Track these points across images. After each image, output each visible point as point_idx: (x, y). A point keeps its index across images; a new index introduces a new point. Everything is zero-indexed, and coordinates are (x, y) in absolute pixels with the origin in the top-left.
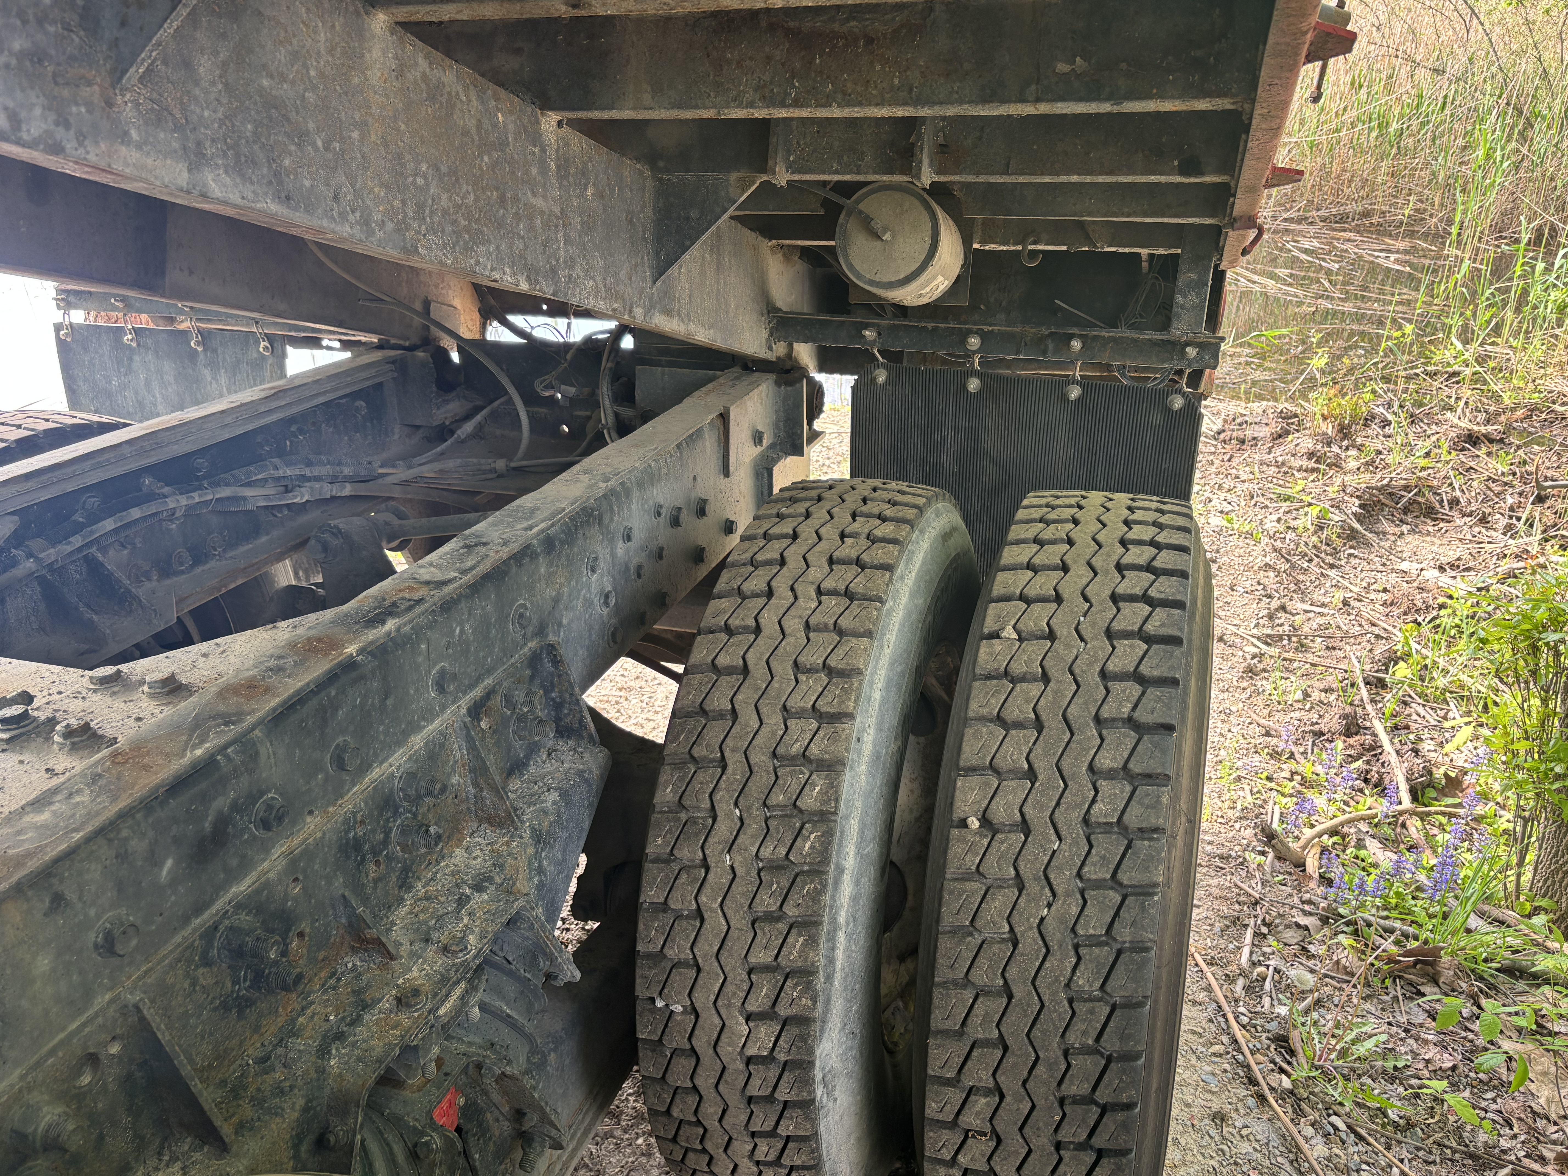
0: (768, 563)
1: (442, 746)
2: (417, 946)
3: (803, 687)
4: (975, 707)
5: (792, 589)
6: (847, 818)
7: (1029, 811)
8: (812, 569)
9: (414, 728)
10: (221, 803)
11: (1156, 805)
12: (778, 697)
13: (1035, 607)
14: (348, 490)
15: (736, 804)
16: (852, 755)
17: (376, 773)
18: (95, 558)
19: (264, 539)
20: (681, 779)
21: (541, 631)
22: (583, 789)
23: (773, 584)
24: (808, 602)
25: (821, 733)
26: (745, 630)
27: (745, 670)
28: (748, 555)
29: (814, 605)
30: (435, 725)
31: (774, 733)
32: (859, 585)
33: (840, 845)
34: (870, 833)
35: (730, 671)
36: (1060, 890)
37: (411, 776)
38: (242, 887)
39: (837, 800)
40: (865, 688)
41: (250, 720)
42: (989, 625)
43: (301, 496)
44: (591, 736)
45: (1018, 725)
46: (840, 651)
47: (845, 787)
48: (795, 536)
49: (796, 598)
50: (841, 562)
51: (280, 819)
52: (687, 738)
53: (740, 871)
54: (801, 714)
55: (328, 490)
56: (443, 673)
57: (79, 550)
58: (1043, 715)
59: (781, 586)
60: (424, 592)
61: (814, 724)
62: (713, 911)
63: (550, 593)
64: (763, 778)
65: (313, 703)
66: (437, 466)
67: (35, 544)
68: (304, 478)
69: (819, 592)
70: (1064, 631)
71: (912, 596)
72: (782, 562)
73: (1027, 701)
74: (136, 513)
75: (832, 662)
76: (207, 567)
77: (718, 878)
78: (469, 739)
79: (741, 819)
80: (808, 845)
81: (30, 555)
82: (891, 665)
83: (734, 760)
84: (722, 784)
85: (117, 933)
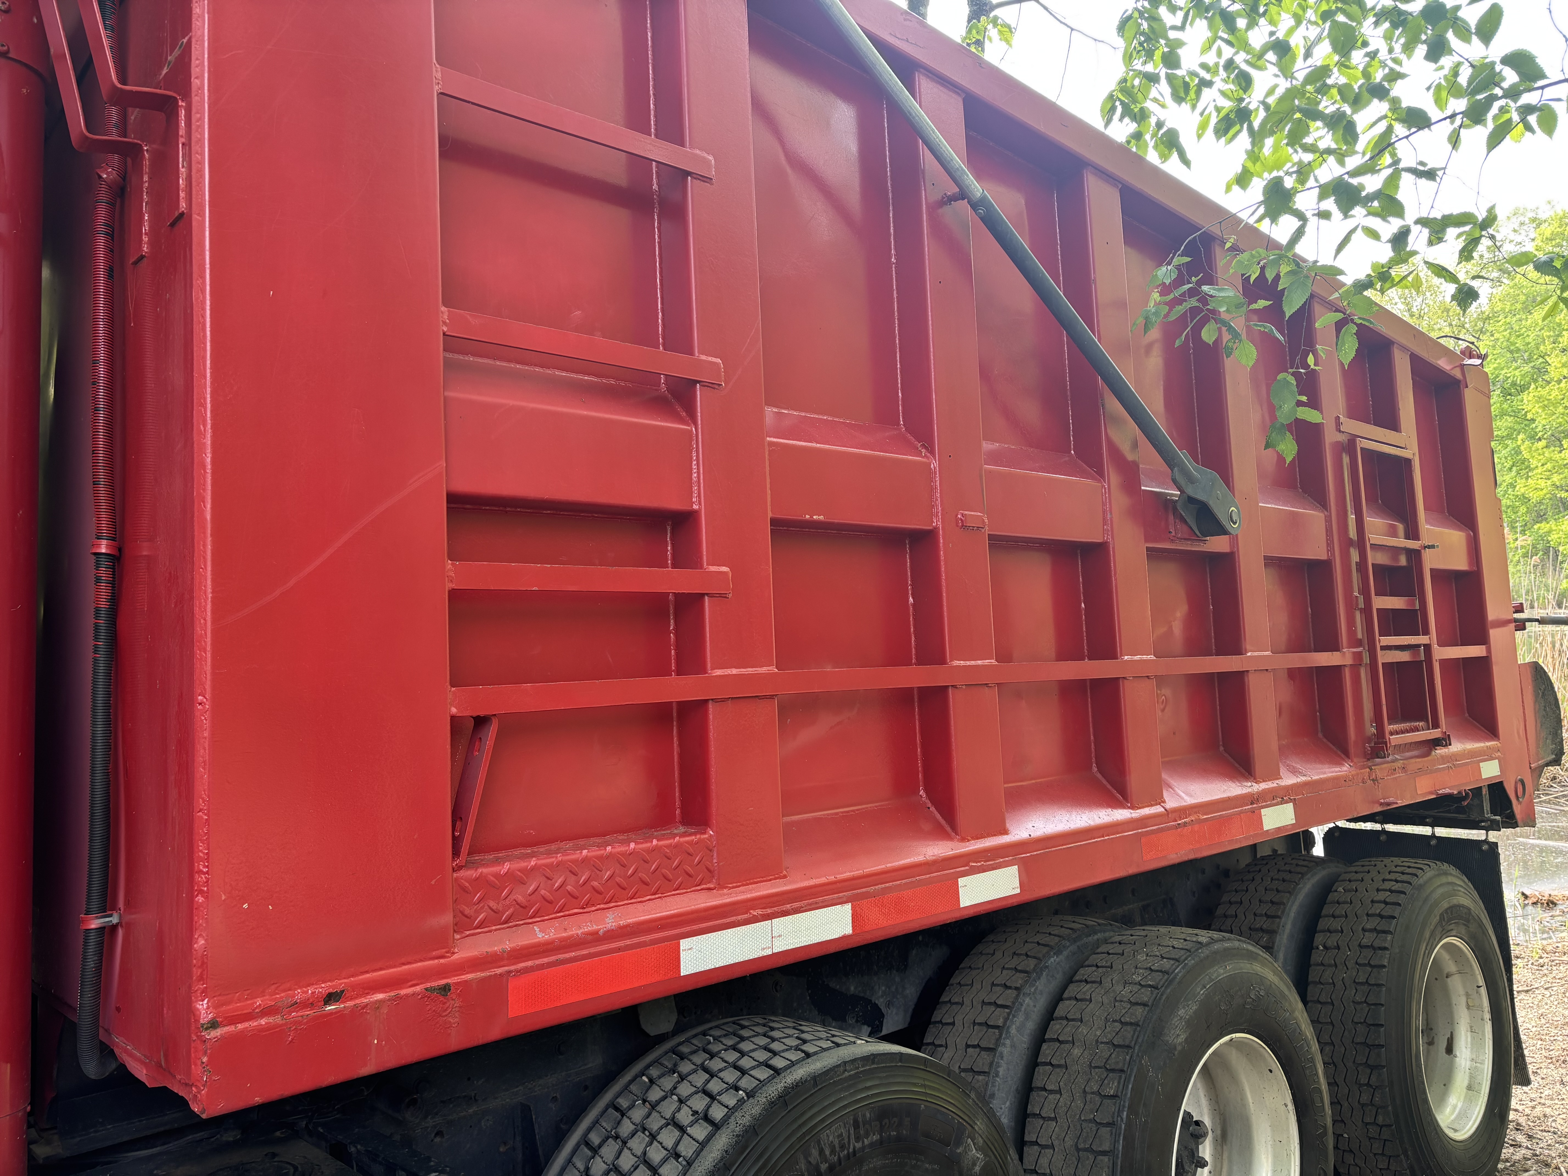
4: (1330, 912)
7: (1339, 942)
11: (1385, 940)
24: (1267, 883)
29: (1270, 883)
36: (1349, 967)
40: (1288, 911)
45: (1339, 917)
46: (1279, 897)
49: (1263, 881)
58: (1348, 914)
59: (1258, 878)
70: (1362, 890)
73: (1344, 910)
75: (1275, 900)
82: (1300, 905)
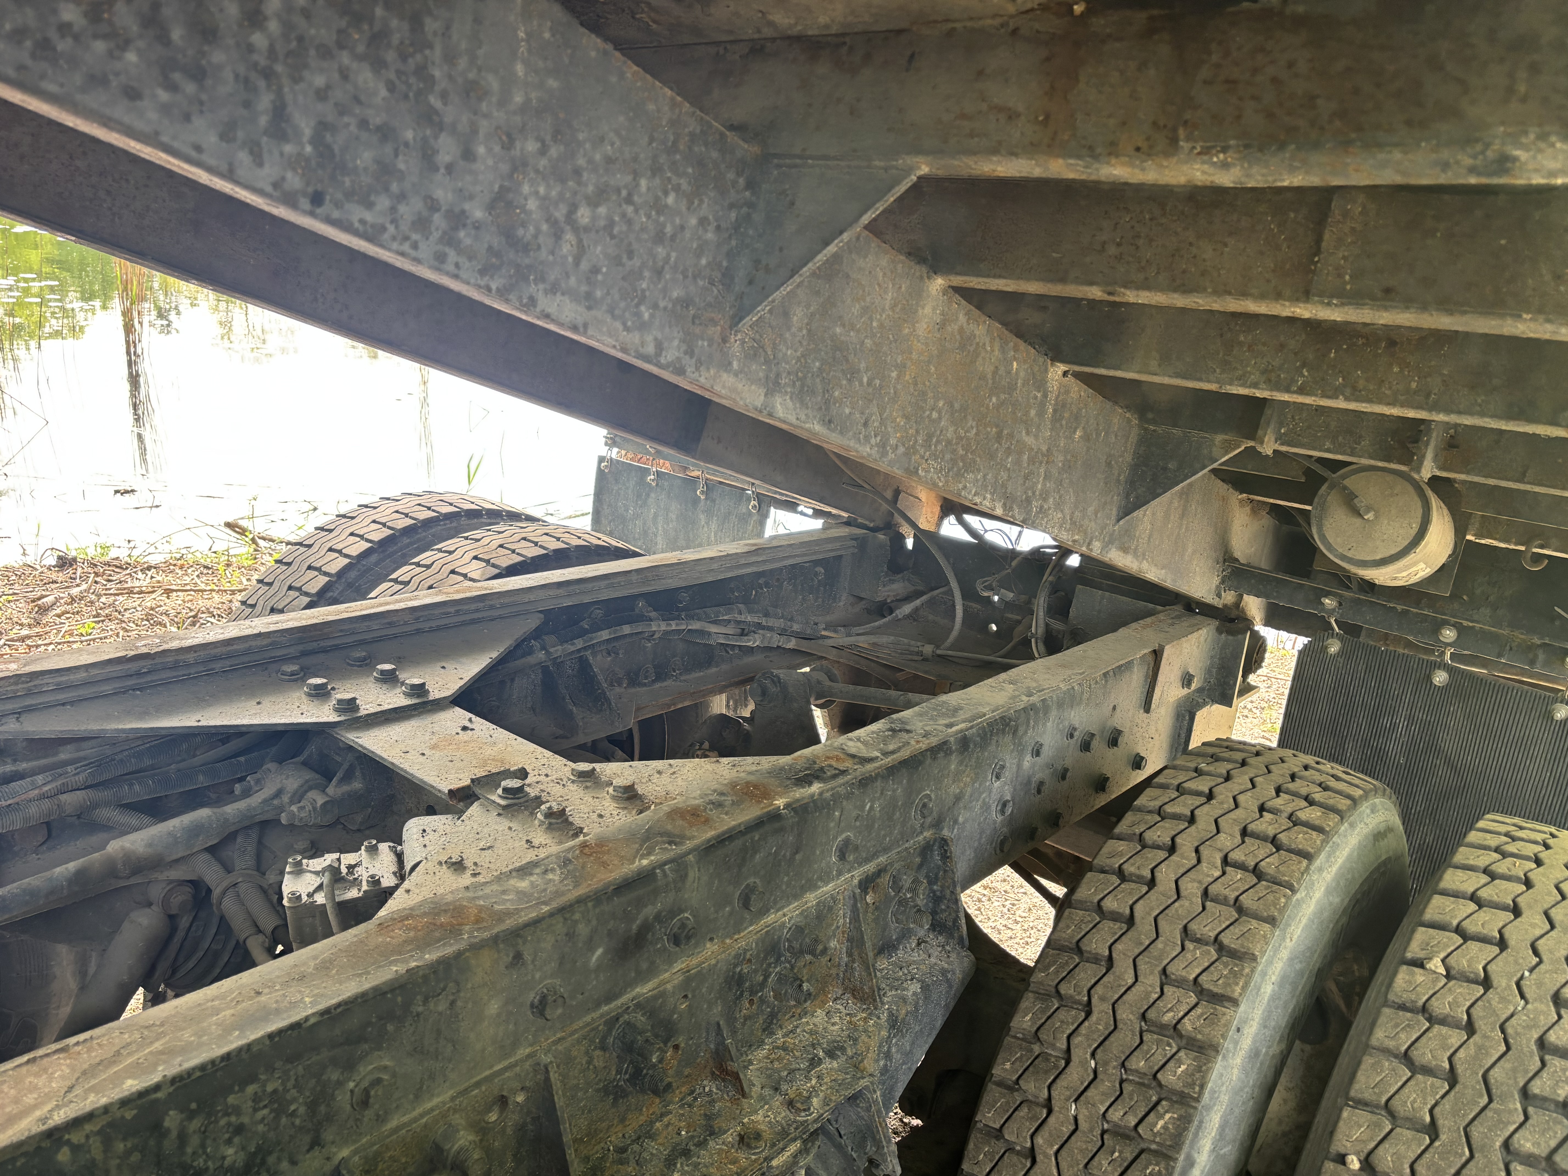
0: (1176, 817)
1: (830, 909)
2: (767, 1092)
3: (1189, 956)
4: (1380, 1036)
5: (1197, 851)
6: (1208, 1108)
8: (1222, 836)
9: (812, 886)
10: (649, 911)
12: (1160, 959)
13: (1473, 945)
14: (792, 644)
15: (1093, 1055)
16: (1228, 1044)
17: (771, 918)
18: (587, 660)
19: (714, 670)
20: (1043, 1011)
21: (937, 824)
22: (944, 987)
23: (1178, 840)
24: (1211, 869)
25: (1199, 1010)
26: (1139, 880)
27: (1131, 921)
28: (1158, 803)
29: (1217, 873)
30: (828, 888)
31: (1148, 994)
32: (1270, 865)
33: (1196, 1135)
34: (1230, 1134)
35: (1115, 917)
37: (799, 930)
38: (644, 989)
39: (1202, 1087)
40: (1257, 977)
41: (689, 845)
42: (1414, 950)
43: (754, 641)
44: (961, 939)
45: (1427, 1071)
46: (1236, 930)
47: (1214, 1076)
48: (1210, 796)
49: (1199, 861)
50: (1256, 836)
51: (688, 938)
52: (1057, 972)
53: (1083, 1125)
54: (1180, 983)
55: (776, 640)
56: (847, 841)
57: (579, 651)
58: (1460, 1069)
59: (1186, 843)
60: (848, 764)
61: (1193, 999)
62: (1046, 1156)
63: (954, 789)
64: (1125, 1038)
65: (738, 843)
66: (872, 639)
67: (550, 639)
68: (759, 626)
69: (1225, 861)
70: (1502, 981)
71: (1328, 892)
72: (1192, 820)
73: (1444, 1047)
74: (627, 629)
75: (1226, 939)
76: (665, 684)
77: (1060, 1124)
78: (855, 910)
79: (1095, 1072)
80: (1161, 1123)
81: (543, 648)
82: (1291, 960)
83: (1101, 1009)
84: (1083, 1030)
85: (550, 999)
